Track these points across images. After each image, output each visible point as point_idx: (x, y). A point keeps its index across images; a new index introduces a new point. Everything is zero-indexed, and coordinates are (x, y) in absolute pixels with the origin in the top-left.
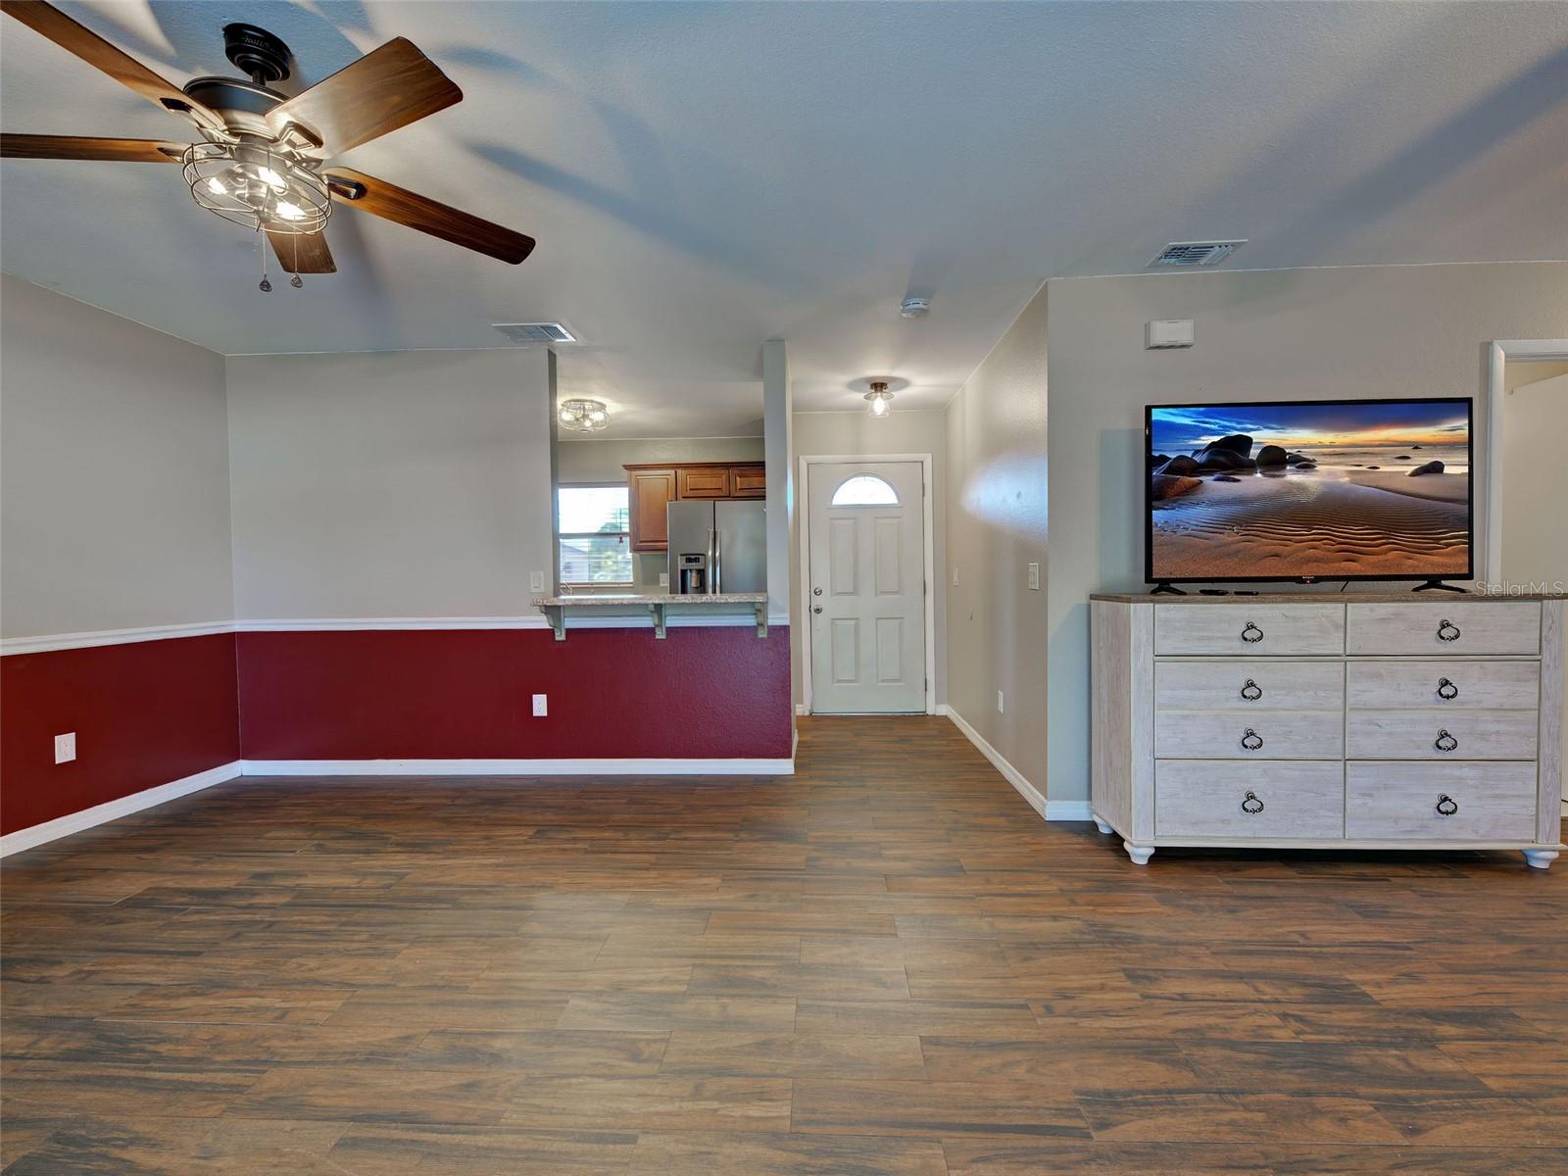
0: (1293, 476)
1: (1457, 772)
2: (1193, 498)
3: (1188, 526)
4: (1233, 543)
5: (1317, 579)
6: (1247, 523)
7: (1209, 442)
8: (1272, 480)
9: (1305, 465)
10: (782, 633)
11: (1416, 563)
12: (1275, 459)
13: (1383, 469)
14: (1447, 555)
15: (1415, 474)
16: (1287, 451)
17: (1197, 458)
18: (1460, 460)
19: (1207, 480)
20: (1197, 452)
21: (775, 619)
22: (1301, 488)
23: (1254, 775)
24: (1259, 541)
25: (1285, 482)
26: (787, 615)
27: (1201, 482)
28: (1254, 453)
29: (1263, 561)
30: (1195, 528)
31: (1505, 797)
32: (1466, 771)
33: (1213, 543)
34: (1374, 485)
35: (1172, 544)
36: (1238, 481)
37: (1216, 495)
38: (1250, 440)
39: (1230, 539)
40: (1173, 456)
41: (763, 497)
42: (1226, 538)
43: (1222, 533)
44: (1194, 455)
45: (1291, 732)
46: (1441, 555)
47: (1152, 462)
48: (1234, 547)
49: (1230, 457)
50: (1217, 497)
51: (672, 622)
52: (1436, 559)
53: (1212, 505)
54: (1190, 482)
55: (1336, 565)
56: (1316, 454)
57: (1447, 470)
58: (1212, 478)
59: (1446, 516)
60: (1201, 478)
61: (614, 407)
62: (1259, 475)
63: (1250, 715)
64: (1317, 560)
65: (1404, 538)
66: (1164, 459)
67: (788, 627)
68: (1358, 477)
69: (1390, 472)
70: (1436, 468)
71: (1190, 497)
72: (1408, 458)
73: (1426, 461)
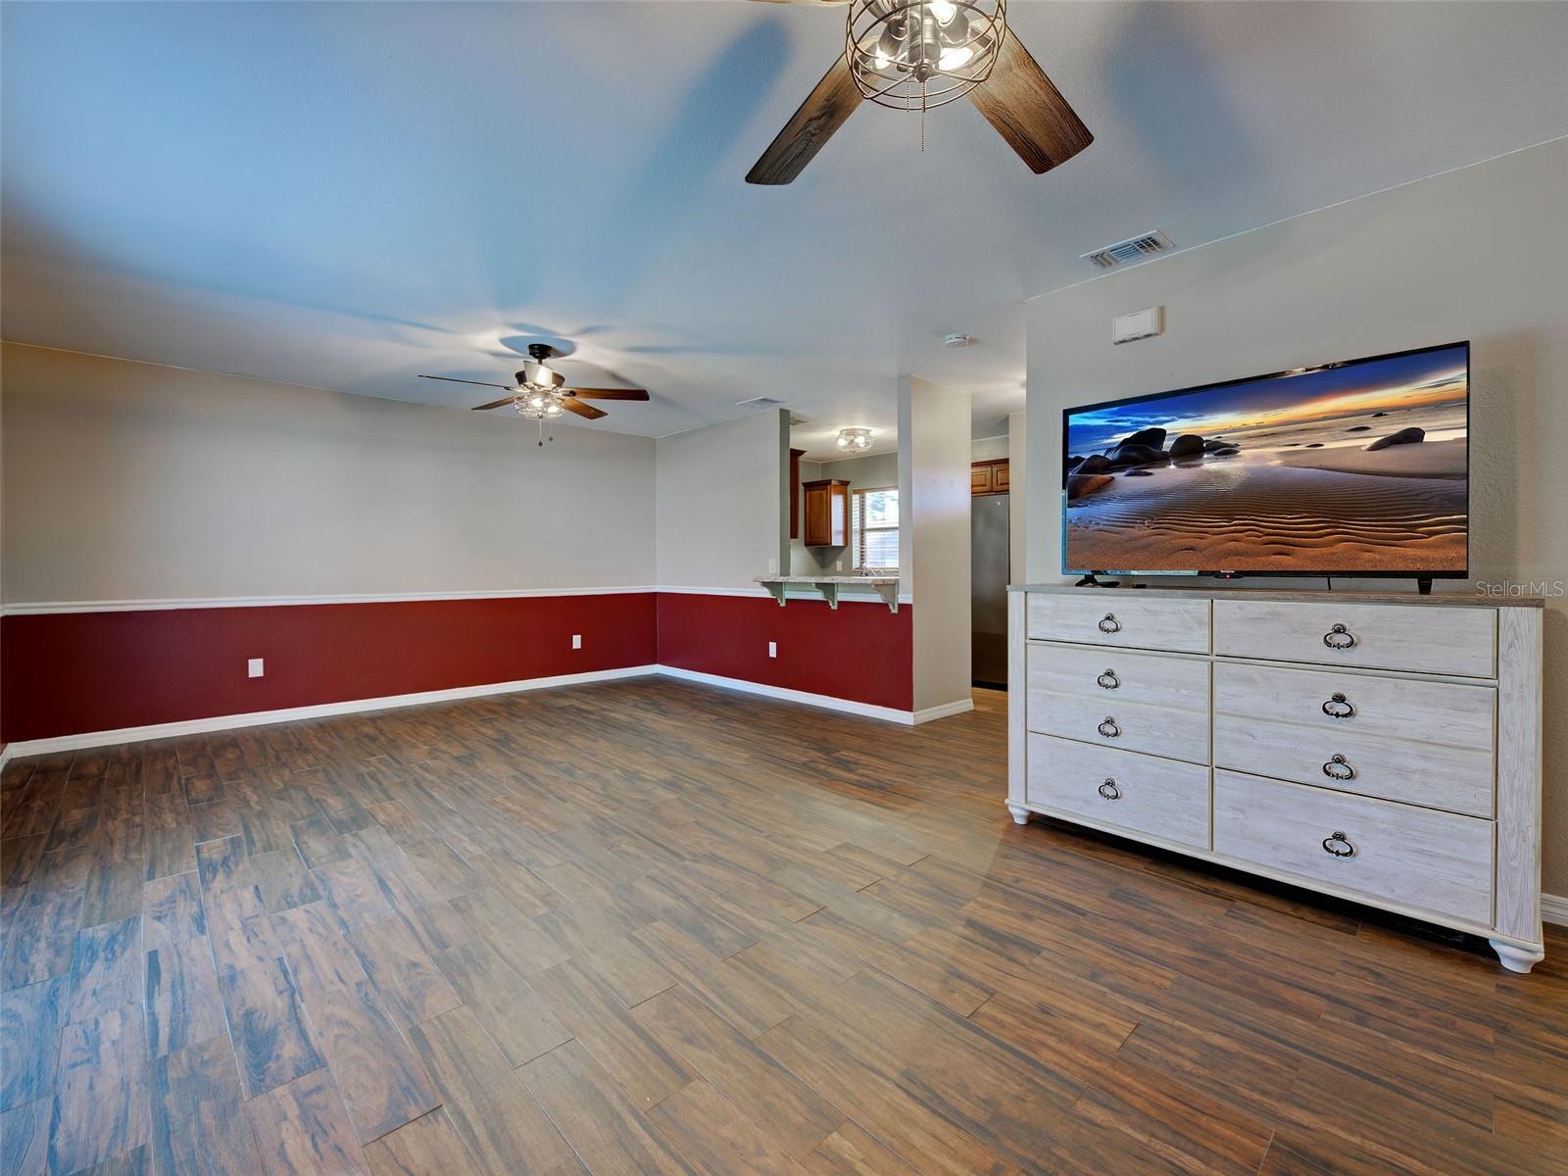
0: (1210, 465)
1: (1360, 809)
2: (1105, 495)
3: (1099, 521)
4: (1143, 537)
5: (1239, 574)
6: (1159, 516)
7: (1122, 439)
8: (1187, 470)
9: (1225, 451)
10: (906, 609)
11: (1378, 557)
12: (1191, 449)
13: (1328, 446)
14: (1428, 546)
15: (1375, 447)
16: (1204, 438)
17: (1110, 457)
18: (1453, 422)
19: (1119, 476)
20: (1109, 450)
21: (904, 598)
22: (1220, 475)
23: (1112, 762)
24: (1172, 534)
25: (1202, 471)
26: (911, 596)
27: (1113, 478)
28: (1168, 445)
29: (1177, 554)
30: (1105, 523)
31: (1437, 856)
32: (1374, 810)
33: (1123, 537)
34: (1317, 465)
35: (1084, 539)
36: (1151, 474)
37: (1127, 490)
38: (1163, 432)
39: (1141, 532)
40: (1086, 456)
41: (1007, 491)
42: (1136, 532)
43: (1133, 527)
44: (1106, 453)
45: (1151, 727)
46: (1421, 546)
47: (1068, 464)
48: (1144, 541)
49: (1144, 451)
50: (1128, 492)
51: (841, 597)
52: (1410, 551)
53: (1123, 500)
54: (1103, 479)
55: (1264, 559)
56: (1239, 438)
57: (1428, 438)
58: (1124, 473)
59: (1428, 496)
60: (1112, 475)
61: (877, 432)
62: (1172, 467)
63: (1109, 703)
64: (1238, 553)
65: (1355, 526)
66: (1080, 460)
67: (910, 606)
68: (1293, 458)
69: (1336, 449)
70: (1413, 436)
71: (1102, 494)
72: (1368, 428)
73: (1395, 428)
